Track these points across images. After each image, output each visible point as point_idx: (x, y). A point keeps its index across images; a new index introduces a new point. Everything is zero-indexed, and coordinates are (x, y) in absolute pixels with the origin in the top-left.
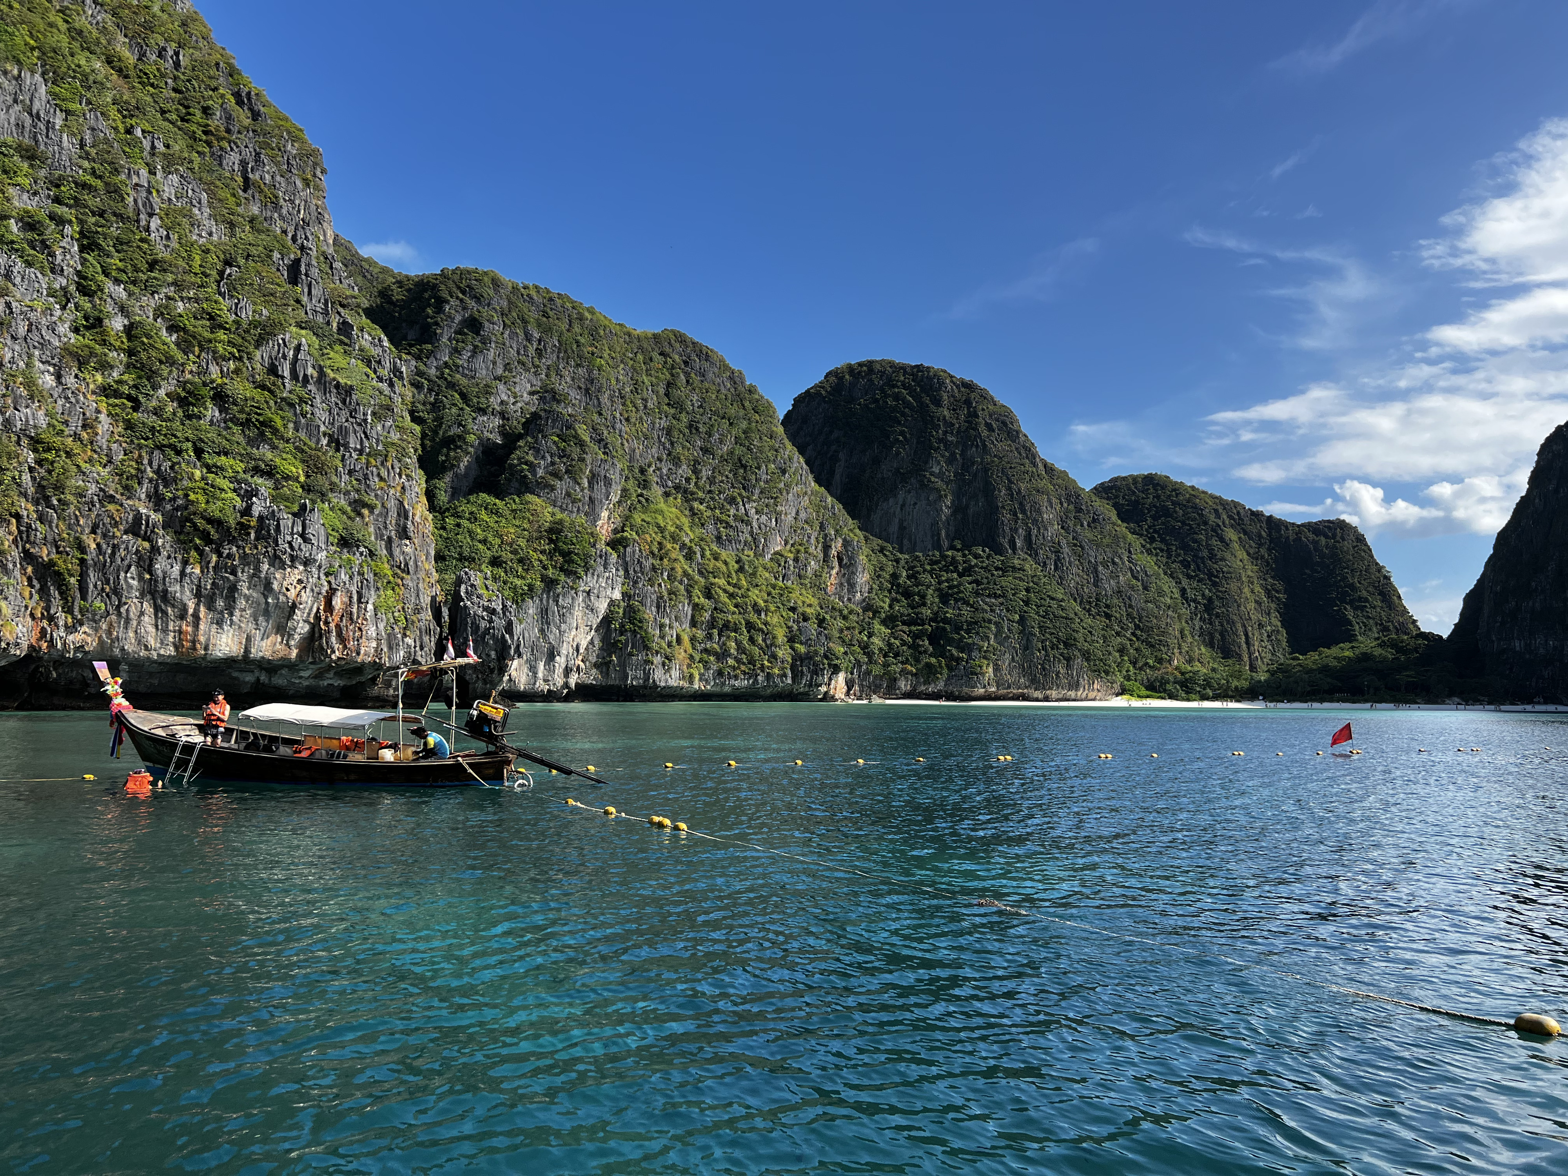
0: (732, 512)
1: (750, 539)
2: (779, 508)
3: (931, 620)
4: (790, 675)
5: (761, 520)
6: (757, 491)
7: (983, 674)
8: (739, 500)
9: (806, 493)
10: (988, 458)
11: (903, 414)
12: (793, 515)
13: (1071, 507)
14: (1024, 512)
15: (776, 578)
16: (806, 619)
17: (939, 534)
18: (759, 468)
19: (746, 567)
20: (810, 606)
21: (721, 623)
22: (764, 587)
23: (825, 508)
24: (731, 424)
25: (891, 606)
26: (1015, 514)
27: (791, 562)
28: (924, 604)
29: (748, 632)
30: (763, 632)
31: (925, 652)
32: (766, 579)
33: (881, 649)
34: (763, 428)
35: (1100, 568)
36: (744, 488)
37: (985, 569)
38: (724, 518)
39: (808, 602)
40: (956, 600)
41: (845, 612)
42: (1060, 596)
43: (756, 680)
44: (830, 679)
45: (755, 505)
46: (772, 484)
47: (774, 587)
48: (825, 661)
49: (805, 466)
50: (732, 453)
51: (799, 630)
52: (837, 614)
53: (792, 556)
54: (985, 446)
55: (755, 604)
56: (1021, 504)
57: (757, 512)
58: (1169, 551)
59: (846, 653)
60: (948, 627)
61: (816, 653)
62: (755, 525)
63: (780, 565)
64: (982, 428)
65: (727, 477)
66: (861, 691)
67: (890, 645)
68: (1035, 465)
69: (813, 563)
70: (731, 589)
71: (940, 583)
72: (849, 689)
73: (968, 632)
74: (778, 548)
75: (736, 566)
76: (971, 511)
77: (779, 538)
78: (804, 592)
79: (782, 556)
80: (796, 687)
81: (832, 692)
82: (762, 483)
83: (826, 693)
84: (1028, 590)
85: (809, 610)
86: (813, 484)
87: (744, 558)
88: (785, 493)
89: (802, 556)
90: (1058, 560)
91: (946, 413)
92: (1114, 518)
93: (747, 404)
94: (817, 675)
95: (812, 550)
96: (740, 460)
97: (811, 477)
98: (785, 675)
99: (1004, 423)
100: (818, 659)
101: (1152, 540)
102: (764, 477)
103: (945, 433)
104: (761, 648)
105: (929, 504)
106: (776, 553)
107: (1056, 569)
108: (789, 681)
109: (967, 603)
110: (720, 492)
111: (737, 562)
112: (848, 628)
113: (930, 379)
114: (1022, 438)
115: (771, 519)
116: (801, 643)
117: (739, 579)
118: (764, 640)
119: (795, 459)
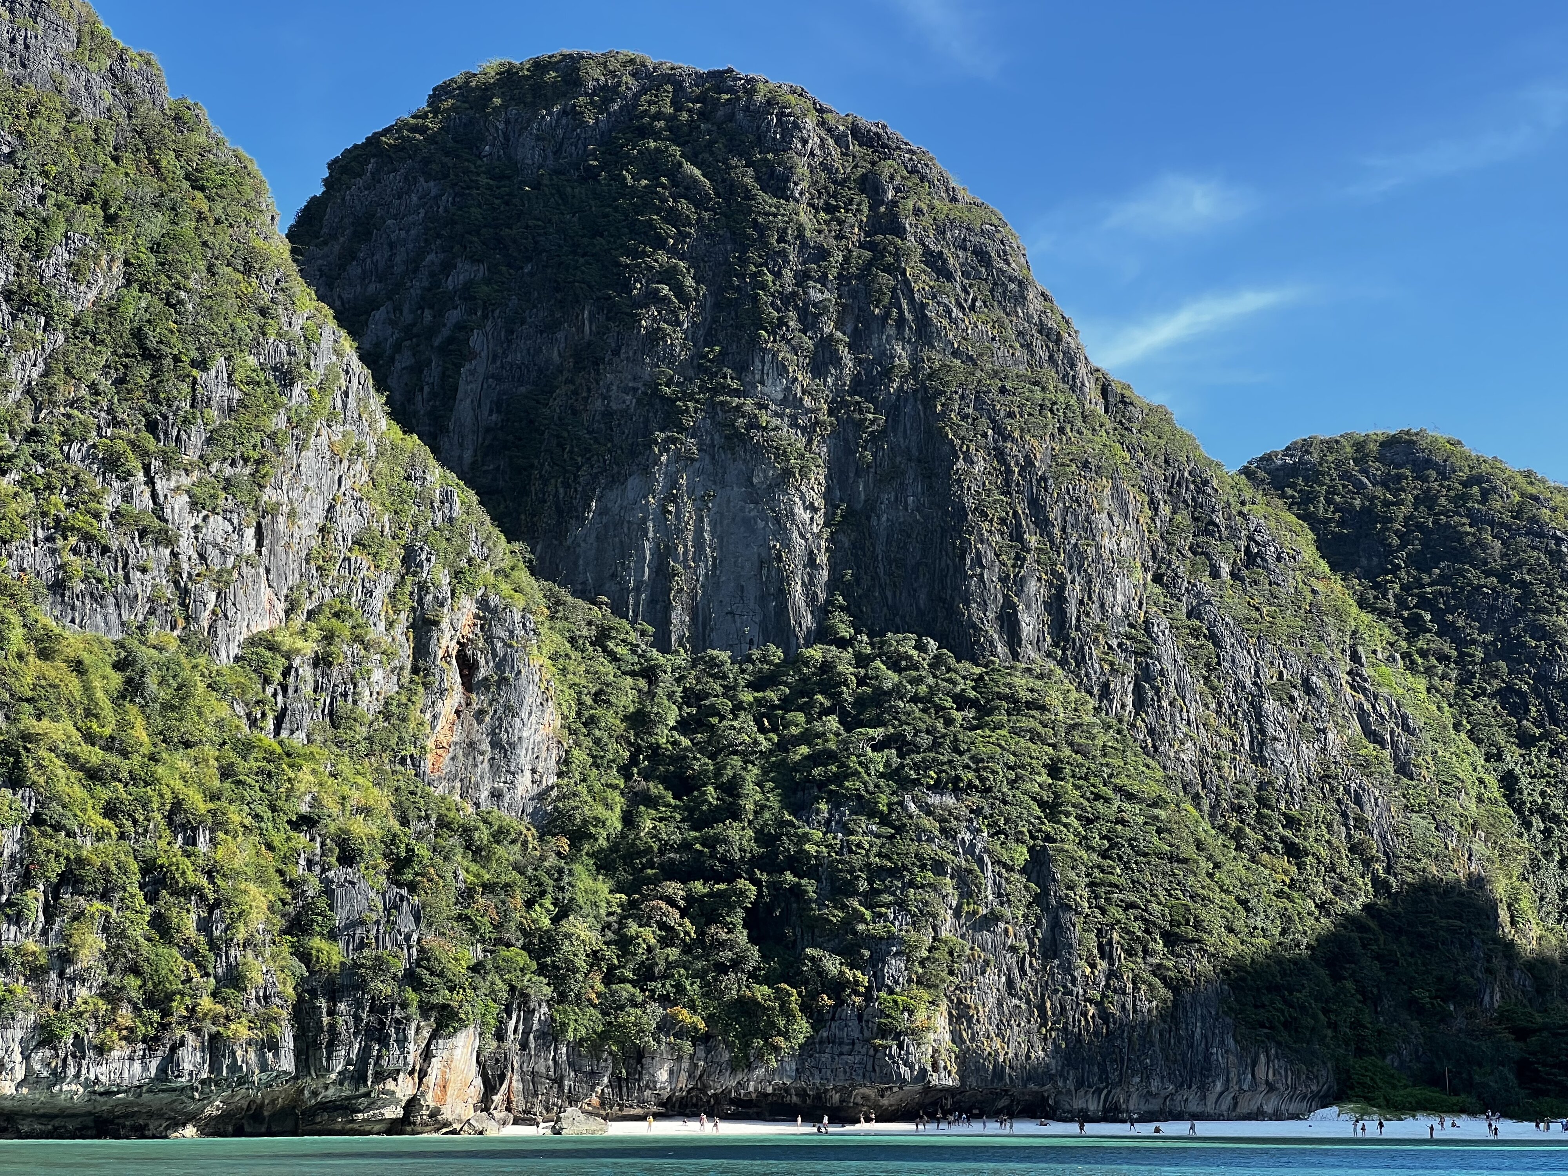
0: (110, 501)
1: (169, 592)
2: (268, 495)
3: (756, 862)
4: (288, 1042)
5: (207, 533)
6: (196, 438)
7: (916, 1034)
8: (134, 463)
9: (359, 450)
10: (936, 358)
11: (673, 217)
12: (318, 517)
13: (1183, 518)
14: (1043, 524)
15: (253, 723)
16: (348, 858)
17: (782, 594)
18: (202, 365)
19: (151, 682)
20: (366, 811)
21: (55, 869)
22: (211, 751)
23: (423, 499)
24: (110, 219)
25: (628, 819)
26: (1017, 536)
27: (306, 672)
28: (735, 813)
29: (151, 899)
30: (202, 897)
31: (736, 964)
32: (220, 724)
33: (595, 957)
34: (222, 240)
35: (1270, 706)
36: (152, 427)
37: (926, 702)
38: (80, 520)
39: (355, 797)
40: (836, 800)
41: (483, 835)
42: (1151, 789)
43: (170, 1061)
44: (427, 1055)
45: (186, 481)
46: (246, 417)
47: (245, 748)
48: (411, 996)
49: (356, 364)
50: (112, 311)
51: (328, 891)
52: (454, 841)
53: (309, 648)
54: (923, 322)
55: (178, 805)
56: (1035, 504)
57: (195, 505)
58: (1462, 660)
59: (476, 968)
60: (810, 886)
61: (379, 966)
62: (186, 547)
63: (267, 681)
64: (914, 267)
65: (94, 389)
66: (530, 1093)
67: (624, 943)
68: (1075, 386)
69: (377, 675)
70: (94, 755)
71: (784, 745)
72: (490, 1087)
73: (870, 899)
74: (262, 625)
75: (117, 679)
76: (882, 521)
77: (266, 593)
78: (346, 767)
79: (272, 647)
80: (310, 1083)
81: (430, 1100)
82: (214, 413)
83: (412, 1104)
84: (1054, 770)
85: (359, 827)
86: (383, 422)
87: (145, 654)
88: (289, 450)
89: (344, 650)
90: (1144, 675)
91: (805, 217)
92: (1309, 553)
93: (168, 160)
94: (384, 1042)
95: (377, 632)
96: (138, 334)
97: (376, 402)
98: (273, 1045)
99: (982, 255)
100: (384, 988)
101: (1415, 626)
102: (221, 393)
103: (802, 278)
104: (192, 954)
105: (754, 496)
106: (252, 642)
107: (1140, 703)
108: (287, 1063)
109: (870, 811)
110: (68, 438)
111: (118, 666)
112: (489, 888)
113: (757, 113)
114: (1035, 304)
115: (239, 531)
116: (332, 936)
117: (123, 725)
118: (204, 926)
119: (326, 342)
